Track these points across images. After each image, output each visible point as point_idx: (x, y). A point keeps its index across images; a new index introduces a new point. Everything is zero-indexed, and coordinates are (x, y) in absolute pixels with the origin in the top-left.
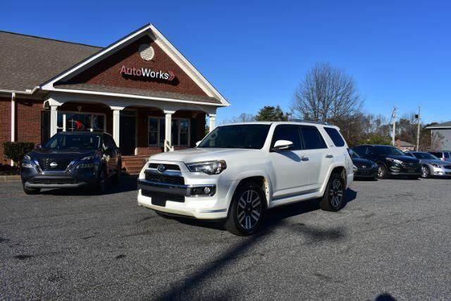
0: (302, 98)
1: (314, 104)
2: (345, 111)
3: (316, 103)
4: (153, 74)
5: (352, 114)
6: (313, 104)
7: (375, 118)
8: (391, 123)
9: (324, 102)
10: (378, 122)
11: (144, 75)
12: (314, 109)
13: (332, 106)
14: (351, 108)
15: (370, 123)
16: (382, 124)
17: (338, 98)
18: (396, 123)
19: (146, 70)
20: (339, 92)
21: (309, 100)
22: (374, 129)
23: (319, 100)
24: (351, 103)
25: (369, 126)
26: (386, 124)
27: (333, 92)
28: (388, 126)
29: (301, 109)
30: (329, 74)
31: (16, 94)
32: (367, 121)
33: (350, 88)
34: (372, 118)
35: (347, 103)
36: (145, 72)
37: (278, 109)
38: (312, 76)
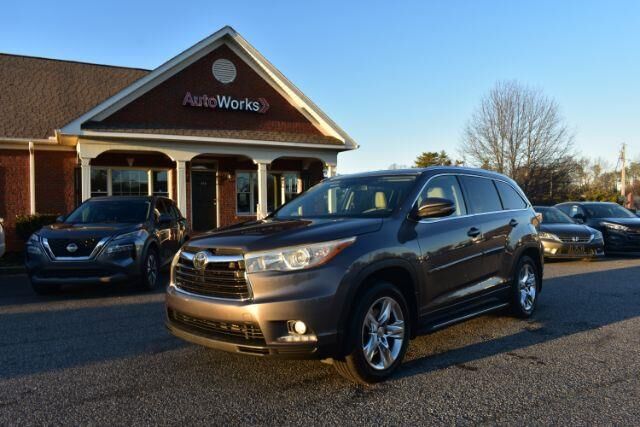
0: (477, 135)
1: (496, 143)
2: (545, 152)
3: (499, 141)
4: (235, 104)
5: (556, 156)
6: (494, 144)
7: (592, 163)
8: (618, 170)
9: (511, 141)
10: (597, 168)
11: (221, 106)
12: (496, 152)
13: (524, 146)
14: (554, 147)
15: (585, 171)
16: (603, 172)
17: (534, 132)
18: (626, 170)
19: (224, 98)
20: (535, 123)
21: (488, 138)
22: (590, 180)
23: (503, 136)
24: (553, 139)
25: (583, 175)
26: (610, 170)
27: (524, 124)
28: (612, 174)
29: (476, 152)
30: (518, 97)
31: (35, 144)
32: (579, 167)
33: (550, 116)
34: (587, 162)
35: (547, 139)
36: (223, 102)
37: (443, 156)
38: (491, 101)
